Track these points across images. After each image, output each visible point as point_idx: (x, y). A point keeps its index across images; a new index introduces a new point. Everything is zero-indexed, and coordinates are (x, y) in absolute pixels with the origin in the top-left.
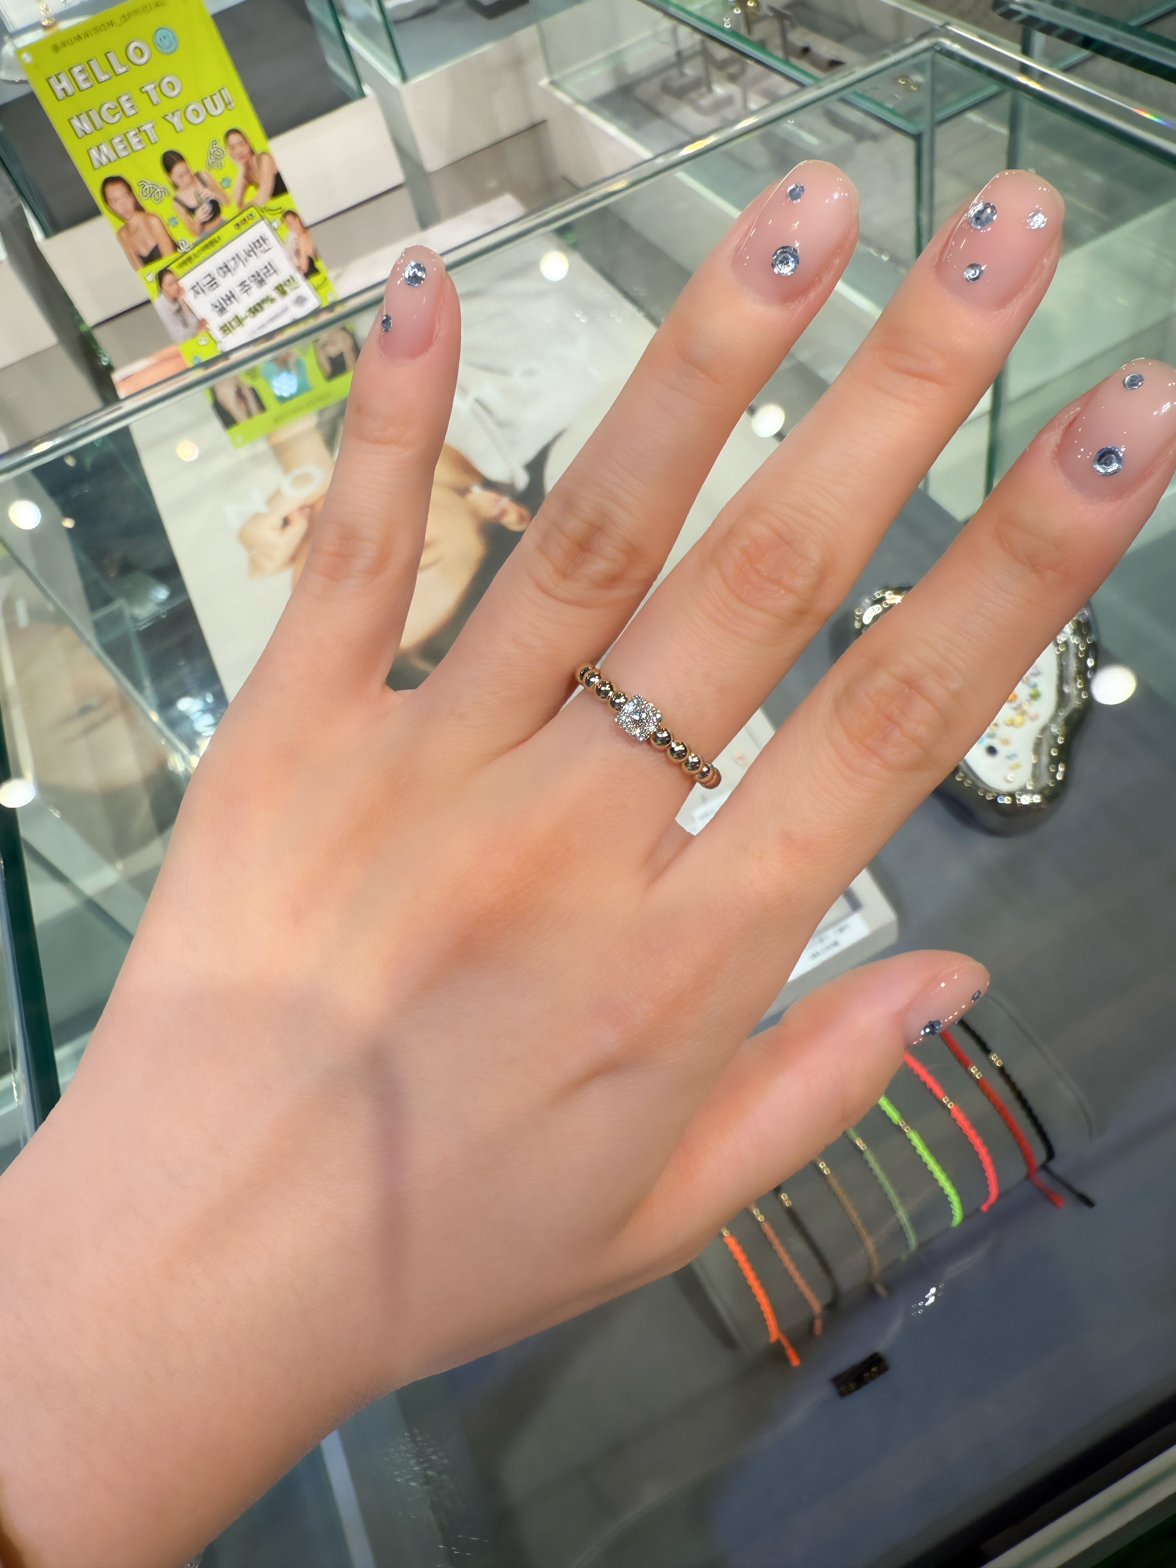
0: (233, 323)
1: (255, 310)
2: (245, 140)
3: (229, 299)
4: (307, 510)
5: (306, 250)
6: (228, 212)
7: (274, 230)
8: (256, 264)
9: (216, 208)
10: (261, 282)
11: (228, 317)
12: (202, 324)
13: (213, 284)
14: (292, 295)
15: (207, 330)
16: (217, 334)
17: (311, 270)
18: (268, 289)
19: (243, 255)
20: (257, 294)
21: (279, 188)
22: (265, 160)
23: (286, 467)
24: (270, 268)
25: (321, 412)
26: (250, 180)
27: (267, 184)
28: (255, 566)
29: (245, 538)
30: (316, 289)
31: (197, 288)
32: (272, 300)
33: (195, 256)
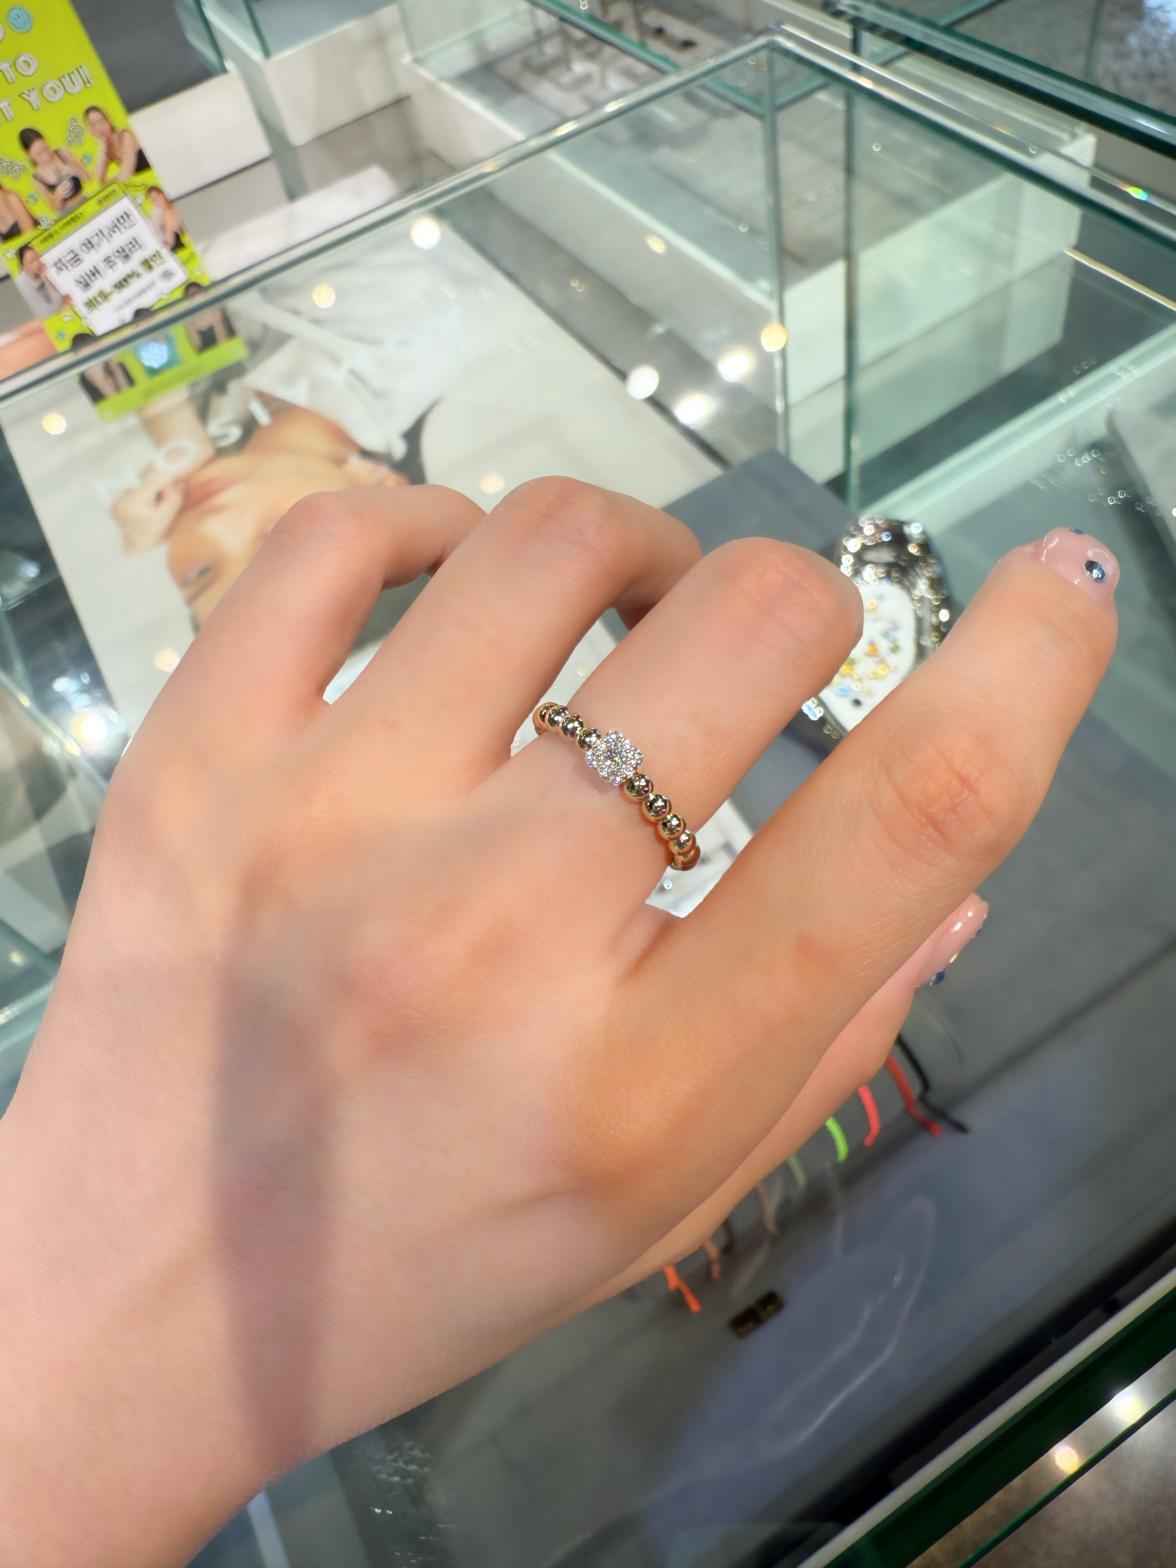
0: (99, 299)
1: (121, 284)
2: (105, 117)
3: (93, 274)
4: (181, 485)
5: (172, 226)
6: (89, 188)
7: (139, 206)
8: (120, 239)
9: (77, 185)
10: (127, 257)
11: (92, 293)
12: (66, 300)
13: (76, 260)
14: (158, 270)
15: (72, 306)
16: (83, 310)
17: (177, 245)
18: (134, 264)
19: (106, 231)
20: (122, 269)
21: (142, 164)
22: (127, 136)
23: (158, 443)
24: (135, 243)
25: (193, 385)
26: (111, 156)
27: (130, 160)
28: (128, 543)
29: (117, 514)
30: (184, 263)
31: (60, 264)
32: (138, 275)
33: (57, 232)
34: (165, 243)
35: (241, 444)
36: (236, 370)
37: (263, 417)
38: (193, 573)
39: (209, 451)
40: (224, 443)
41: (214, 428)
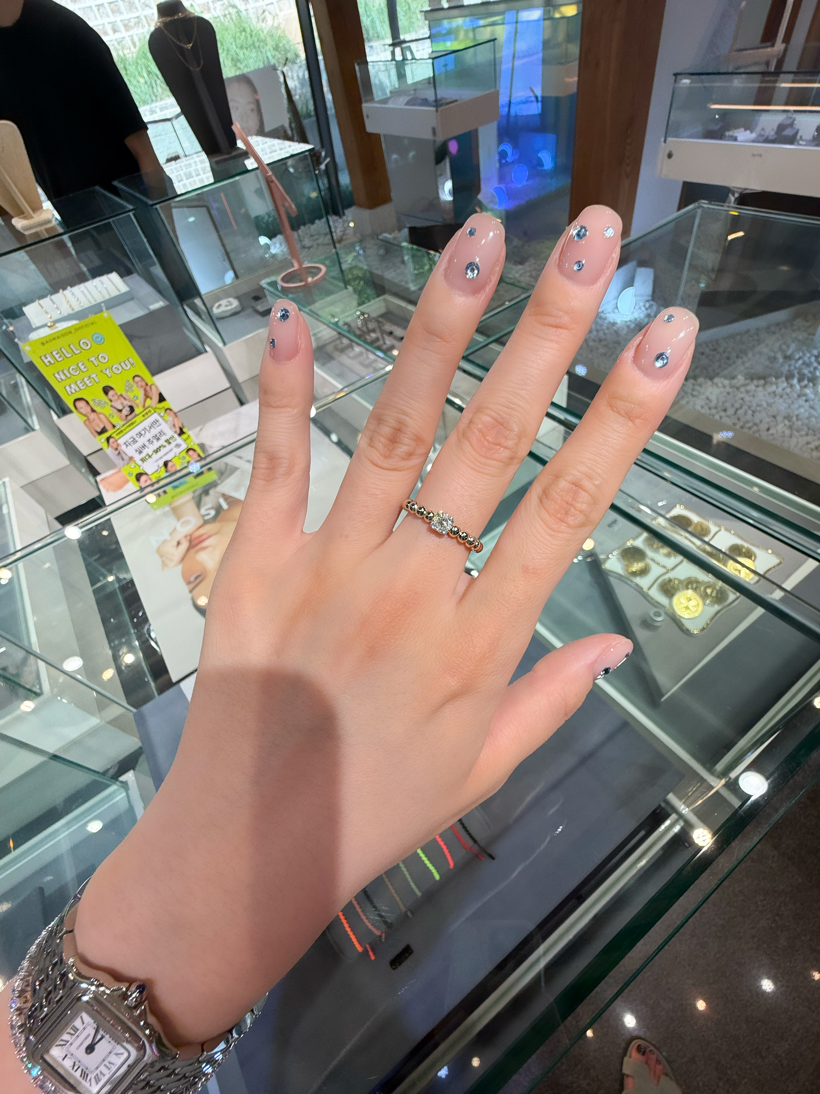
0: (147, 457)
1: (156, 451)
2: (143, 379)
3: (143, 447)
4: (188, 538)
5: (178, 425)
6: (137, 411)
7: (161, 417)
8: (154, 431)
9: (132, 409)
10: (158, 439)
11: (143, 455)
12: (131, 459)
13: (135, 441)
14: (173, 444)
15: (135, 461)
16: (140, 463)
17: (181, 433)
18: (162, 442)
19: (148, 428)
20: (156, 444)
21: (162, 399)
22: (153, 387)
23: (179, 518)
24: (162, 433)
25: (194, 492)
26: (147, 396)
27: (156, 398)
28: (164, 565)
29: (159, 551)
30: (185, 440)
31: (127, 443)
32: (165, 446)
33: (125, 430)
34: (176, 432)
35: (215, 518)
36: (213, 485)
37: (225, 506)
38: (192, 579)
39: (201, 522)
40: (206, 518)
41: (203, 511)
